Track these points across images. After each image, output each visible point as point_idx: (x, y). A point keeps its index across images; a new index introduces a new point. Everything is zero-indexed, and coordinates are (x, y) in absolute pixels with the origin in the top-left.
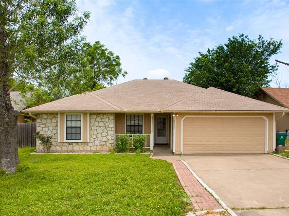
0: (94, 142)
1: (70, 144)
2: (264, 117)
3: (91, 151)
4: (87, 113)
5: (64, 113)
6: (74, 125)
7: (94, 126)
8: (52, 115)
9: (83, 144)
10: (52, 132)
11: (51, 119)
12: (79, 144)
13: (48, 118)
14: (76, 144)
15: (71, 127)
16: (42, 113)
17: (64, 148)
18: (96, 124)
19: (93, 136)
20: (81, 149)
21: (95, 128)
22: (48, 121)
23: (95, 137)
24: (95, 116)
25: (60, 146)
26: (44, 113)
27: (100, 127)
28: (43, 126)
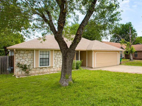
0: (56, 66)
1: (41, 69)
2: (117, 52)
3: (54, 71)
4: (53, 50)
5: (38, 50)
6: (45, 57)
7: (56, 57)
8: (28, 51)
9: (49, 68)
10: (28, 62)
11: (27, 54)
12: (47, 68)
13: (24, 53)
14: (45, 68)
15: (43, 58)
16: (19, 50)
17: (37, 72)
18: (57, 56)
19: (55, 63)
20: (48, 71)
21: (56, 58)
22: (25, 55)
23: (56, 63)
24: (56, 52)
25: (34, 71)
26: (21, 50)
27: (59, 58)
28: (21, 58)
